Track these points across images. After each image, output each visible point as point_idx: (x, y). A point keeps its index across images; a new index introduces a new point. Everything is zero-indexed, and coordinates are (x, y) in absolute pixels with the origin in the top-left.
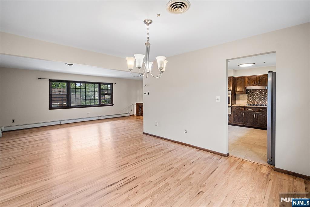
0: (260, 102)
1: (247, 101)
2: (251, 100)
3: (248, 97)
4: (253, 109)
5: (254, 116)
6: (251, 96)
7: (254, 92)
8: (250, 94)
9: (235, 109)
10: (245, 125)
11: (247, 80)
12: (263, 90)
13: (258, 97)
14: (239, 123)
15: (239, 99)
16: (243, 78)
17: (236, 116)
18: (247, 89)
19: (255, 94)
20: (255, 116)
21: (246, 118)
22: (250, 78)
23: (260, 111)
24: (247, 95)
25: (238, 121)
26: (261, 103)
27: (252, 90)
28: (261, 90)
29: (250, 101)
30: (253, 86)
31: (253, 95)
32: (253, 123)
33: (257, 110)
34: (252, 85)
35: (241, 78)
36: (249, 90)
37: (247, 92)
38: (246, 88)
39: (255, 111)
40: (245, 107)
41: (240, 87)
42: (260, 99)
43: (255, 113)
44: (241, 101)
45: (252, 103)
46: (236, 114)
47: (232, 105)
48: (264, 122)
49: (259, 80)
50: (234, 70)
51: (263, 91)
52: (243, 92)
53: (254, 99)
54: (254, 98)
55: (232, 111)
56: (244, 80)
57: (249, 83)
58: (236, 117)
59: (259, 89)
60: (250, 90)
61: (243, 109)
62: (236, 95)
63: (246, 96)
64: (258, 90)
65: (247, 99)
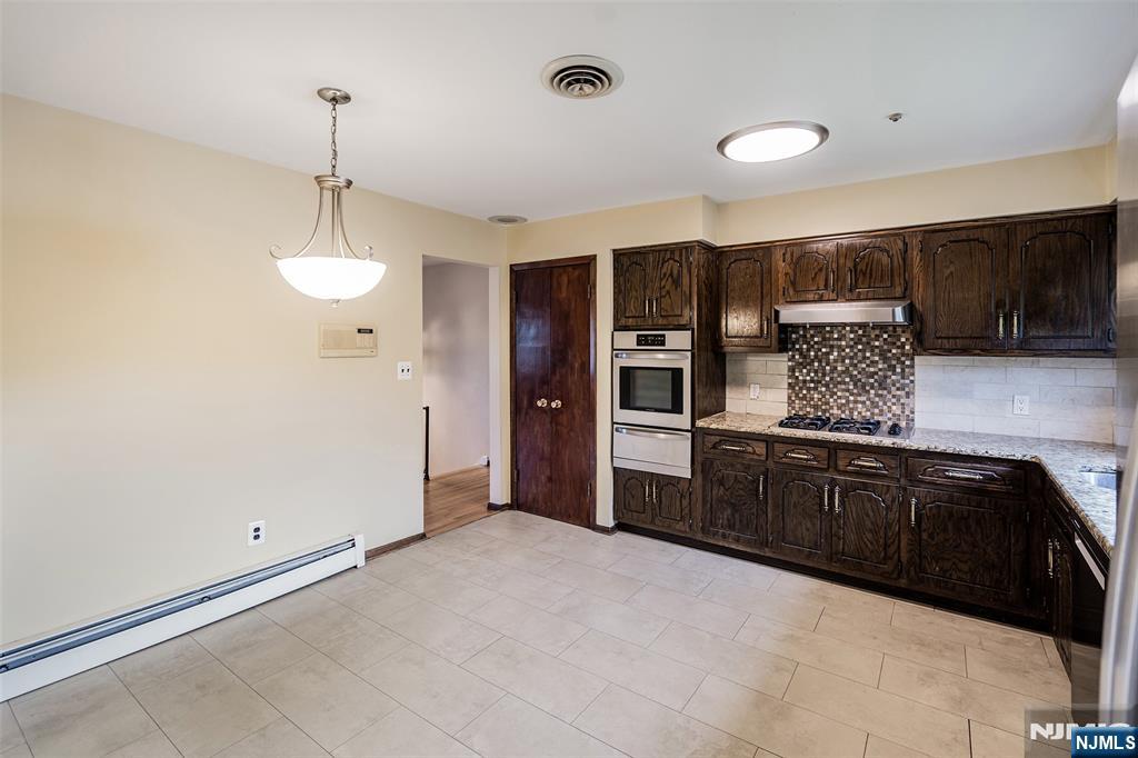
0: (856, 402)
1: (782, 394)
2: (809, 389)
3: (792, 370)
4: (816, 451)
5: (822, 499)
6: (805, 362)
7: (824, 339)
8: (800, 351)
9: (714, 447)
10: (768, 553)
11: (781, 265)
12: (876, 326)
13: (846, 371)
14: (737, 540)
15: (742, 382)
16: (759, 254)
17: (718, 492)
18: (781, 321)
19: (828, 354)
20: (831, 498)
21: (776, 506)
22: (798, 251)
23: (861, 472)
24: (784, 357)
25: (731, 527)
26: (861, 412)
27: (815, 326)
28: (862, 326)
29: (804, 397)
30: (821, 300)
31: (820, 362)
32: (816, 546)
33: (841, 464)
34: (811, 296)
35: (748, 255)
36: (795, 327)
37: (783, 338)
38: (777, 313)
39: (832, 464)
40: (769, 440)
41: (746, 306)
42: (855, 385)
43: (833, 483)
44: (754, 391)
45: (816, 407)
46: (721, 483)
47: (700, 423)
48: (886, 546)
49: (850, 264)
50: (706, 198)
51: (877, 337)
52: (761, 342)
53: (827, 386)
54: (824, 375)
55: (699, 458)
56: (766, 266)
57: (793, 284)
58: (720, 500)
59: (852, 325)
60: (804, 326)
61: (760, 448)
62: (727, 358)
63: (781, 363)
64: (844, 325)
65: (785, 382)
